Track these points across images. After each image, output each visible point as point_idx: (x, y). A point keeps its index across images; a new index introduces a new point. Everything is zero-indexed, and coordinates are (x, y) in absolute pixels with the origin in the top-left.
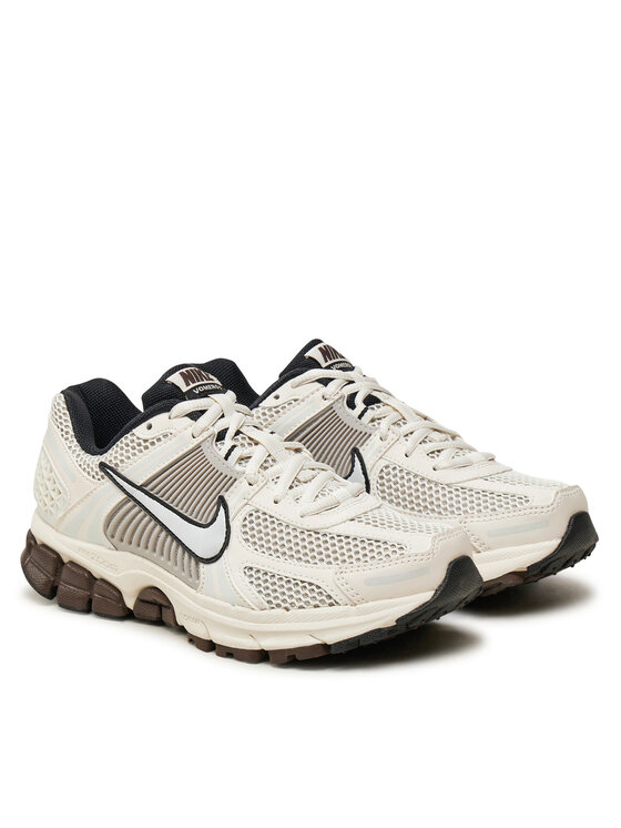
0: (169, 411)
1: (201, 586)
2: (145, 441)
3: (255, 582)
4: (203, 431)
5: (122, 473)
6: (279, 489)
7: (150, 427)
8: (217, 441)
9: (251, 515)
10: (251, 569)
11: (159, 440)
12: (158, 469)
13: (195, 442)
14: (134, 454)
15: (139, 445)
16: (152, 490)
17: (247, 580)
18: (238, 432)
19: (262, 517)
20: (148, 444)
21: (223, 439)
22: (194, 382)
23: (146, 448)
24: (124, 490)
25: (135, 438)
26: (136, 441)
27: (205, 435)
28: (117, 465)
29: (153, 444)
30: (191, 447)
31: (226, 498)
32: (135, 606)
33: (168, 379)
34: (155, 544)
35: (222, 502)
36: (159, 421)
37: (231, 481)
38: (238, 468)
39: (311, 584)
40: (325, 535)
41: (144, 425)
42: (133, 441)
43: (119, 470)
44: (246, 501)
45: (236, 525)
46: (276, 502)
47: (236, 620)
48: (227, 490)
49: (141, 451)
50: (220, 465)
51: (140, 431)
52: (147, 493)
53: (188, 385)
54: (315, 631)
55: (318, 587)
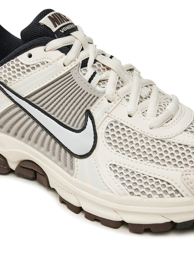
0: (45, 45)
1: (75, 173)
2: (28, 66)
3: (120, 176)
4: (72, 62)
5: (11, 87)
6: (131, 106)
7: (30, 56)
8: (81, 68)
9: (111, 124)
10: (115, 165)
11: (38, 66)
12: (39, 87)
13: (66, 69)
14: (19, 75)
15: (23, 68)
16: (34, 100)
17: (113, 174)
18: (95, 61)
19: (121, 127)
20: (29, 68)
21: (86, 66)
22: (59, 24)
23: (29, 71)
24: (12, 100)
25: (19, 63)
26: (20, 65)
27: (73, 64)
28: (6, 81)
29: (33, 68)
30: (63, 73)
31: (92, 111)
32: (16, 169)
33: (41, 22)
34: (37, 138)
35: (89, 114)
36: (37, 52)
37: (95, 99)
38: (99, 88)
39: (163, 181)
40: (169, 143)
41: (26, 54)
42: (18, 65)
43: (8, 85)
44: (107, 114)
45: (101, 132)
46: (130, 116)
47: (103, 200)
48: (92, 105)
49: (24, 73)
50: (85, 86)
51: (23, 58)
52: (30, 103)
53: (56, 26)
54: (167, 214)
55: (169, 184)
